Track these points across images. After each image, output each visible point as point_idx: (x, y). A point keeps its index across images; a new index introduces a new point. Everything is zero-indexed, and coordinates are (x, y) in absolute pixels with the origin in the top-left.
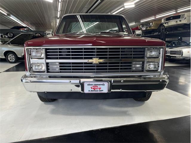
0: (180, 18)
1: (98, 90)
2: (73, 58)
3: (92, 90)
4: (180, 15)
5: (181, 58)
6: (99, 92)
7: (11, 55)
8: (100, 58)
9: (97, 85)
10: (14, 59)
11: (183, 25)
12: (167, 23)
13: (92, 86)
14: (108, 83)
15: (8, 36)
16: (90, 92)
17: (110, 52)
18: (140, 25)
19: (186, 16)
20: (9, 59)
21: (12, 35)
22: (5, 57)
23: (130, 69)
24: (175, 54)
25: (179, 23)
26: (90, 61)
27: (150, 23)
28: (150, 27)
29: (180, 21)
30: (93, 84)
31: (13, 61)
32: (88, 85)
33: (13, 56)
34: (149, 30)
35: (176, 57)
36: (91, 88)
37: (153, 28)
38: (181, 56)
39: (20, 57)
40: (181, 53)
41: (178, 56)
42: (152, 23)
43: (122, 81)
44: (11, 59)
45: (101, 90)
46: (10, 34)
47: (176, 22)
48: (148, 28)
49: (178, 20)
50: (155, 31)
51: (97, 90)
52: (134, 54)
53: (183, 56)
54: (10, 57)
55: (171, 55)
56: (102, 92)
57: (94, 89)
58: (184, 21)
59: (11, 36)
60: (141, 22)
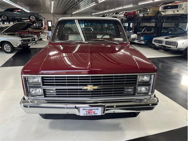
0: (177, 8)
1: (93, 113)
2: (68, 85)
3: (87, 113)
4: (178, 5)
5: (176, 49)
6: (93, 115)
7: (6, 45)
8: (94, 85)
9: (92, 109)
10: (10, 49)
11: (179, 15)
12: (164, 12)
13: (87, 110)
14: (102, 108)
15: (2, 19)
16: (85, 115)
17: (103, 79)
18: (137, 11)
19: (183, 6)
20: (5, 49)
21: (6, 17)
22: (1, 47)
23: (123, 93)
24: (170, 45)
25: (176, 13)
26: (85, 88)
27: (147, 10)
28: (147, 14)
29: (178, 11)
30: (88, 109)
31: (9, 51)
32: (83, 110)
33: (9, 46)
34: (146, 16)
35: (171, 48)
36: (86, 112)
37: (150, 15)
38: (176, 47)
39: (16, 47)
40: (176, 44)
41: (173, 47)
42: (150, 9)
43: (114, 106)
44: (7, 49)
45: (95, 113)
46: (3, 16)
47: (174, 11)
48: (146, 15)
49: (176, 10)
50: (152, 18)
51: (91, 113)
52: (127, 80)
53: (178, 47)
54: (6, 47)
55: (166, 46)
56: (96, 115)
57: (89, 113)
58: (181, 12)
59: (5, 19)
60: (139, 4)
